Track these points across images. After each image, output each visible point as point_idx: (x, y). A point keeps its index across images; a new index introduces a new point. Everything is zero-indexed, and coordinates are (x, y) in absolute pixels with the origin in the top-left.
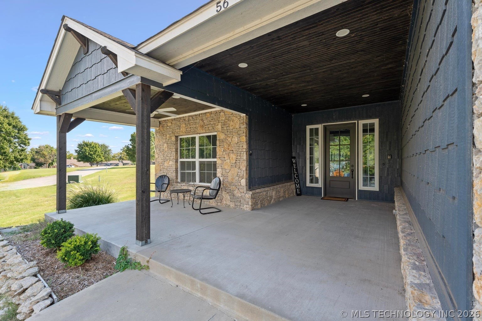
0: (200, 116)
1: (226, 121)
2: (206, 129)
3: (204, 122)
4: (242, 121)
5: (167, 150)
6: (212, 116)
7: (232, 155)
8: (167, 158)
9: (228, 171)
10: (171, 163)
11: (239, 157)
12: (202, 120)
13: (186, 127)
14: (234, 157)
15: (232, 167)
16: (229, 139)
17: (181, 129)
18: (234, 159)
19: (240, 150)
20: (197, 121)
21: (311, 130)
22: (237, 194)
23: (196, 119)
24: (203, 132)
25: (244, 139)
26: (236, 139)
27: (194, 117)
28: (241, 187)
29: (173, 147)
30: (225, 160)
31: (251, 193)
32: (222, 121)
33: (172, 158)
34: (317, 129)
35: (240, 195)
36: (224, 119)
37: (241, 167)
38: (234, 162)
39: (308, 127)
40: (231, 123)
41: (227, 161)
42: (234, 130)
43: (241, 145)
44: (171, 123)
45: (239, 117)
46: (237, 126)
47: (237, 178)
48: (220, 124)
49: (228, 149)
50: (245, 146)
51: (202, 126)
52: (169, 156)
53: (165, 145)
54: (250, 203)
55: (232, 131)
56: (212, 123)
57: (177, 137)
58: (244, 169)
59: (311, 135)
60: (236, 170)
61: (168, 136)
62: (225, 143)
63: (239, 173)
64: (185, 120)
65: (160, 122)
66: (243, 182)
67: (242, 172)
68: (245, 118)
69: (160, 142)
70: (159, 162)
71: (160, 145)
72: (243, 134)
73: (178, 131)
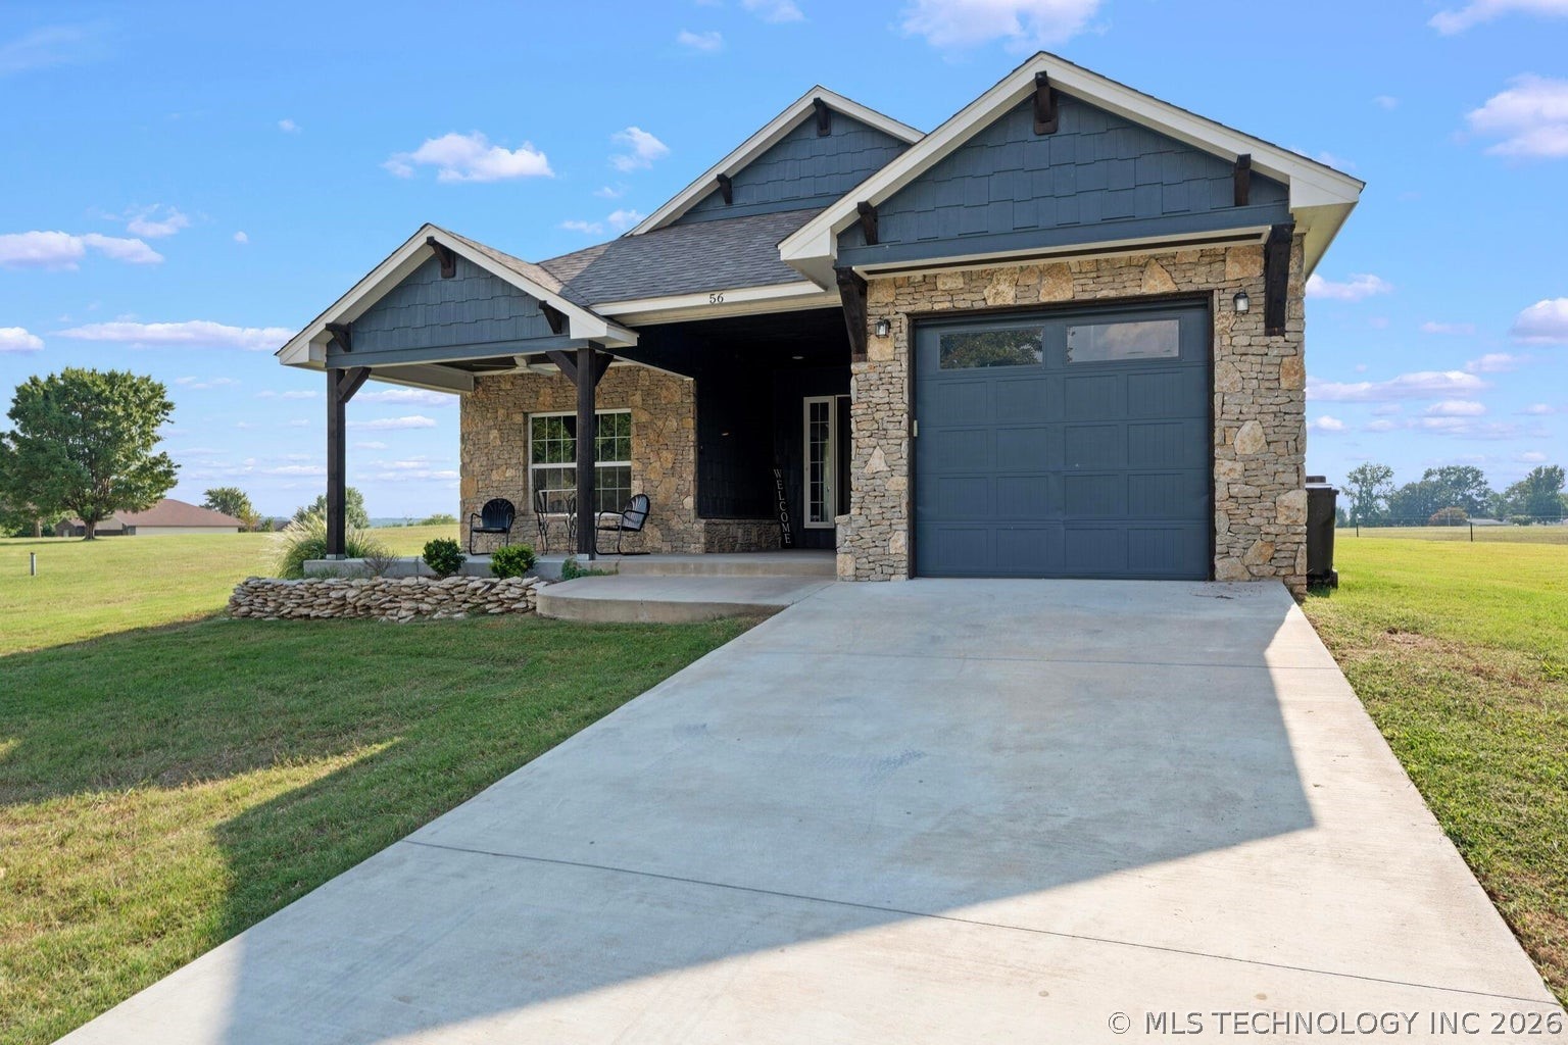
1: (652, 387)
2: (606, 401)
3: (602, 386)
4: (686, 390)
5: (498, 442)
7: (664, 454)
8: (500, 462)
9: (656, 483)
10: (509, 473)
11: (681, 457)
13: (555, 395)
14: (670, 457)
15: (664, 476)
16: (660, 423)
17: (541, 399)
18: (669, 460)
19: (682, 444)
21: (814, 406)
22: (677, 525)
25: (690, 423)
26: (673, 424)
28: (685, 512)
29: (517, 438)
30: (650, 464)
31: (704, 521)
32: (644, 388)
33: (514, 461)
34: (825, 406)
35: (682, 528)
36: (647, 385)
37: (684, 475)
38: (670, 465)
39: (808, 401)
40: (664, 393)
41: (654, 465)
42: (668, 406)
43: (685, 435)
44: (512, 383)
45: (680, 383)
46: (677, 399)
47: (677, 495)
48: (640, 392)
49: (657, 442)
50: (692, 437)
52: (506, 456)
53: (494, 433)
54: (703, 540)
55: (665, 407)
56: (619, 390)
57: (526, 415)
58: (691, 478)
59: (813, 417)
60: (675, 480)
61: (501, 412)
62: (650, 431)
63: (679, 487)
64: (551, 379)
65: (476, 379)
66: (689, 502)
67: (687, 484)
68: (692, 385)
69: (477, 427)
70: (473, 471)
71: (478, 433)
72: (688, 415)
73: (532, 401)
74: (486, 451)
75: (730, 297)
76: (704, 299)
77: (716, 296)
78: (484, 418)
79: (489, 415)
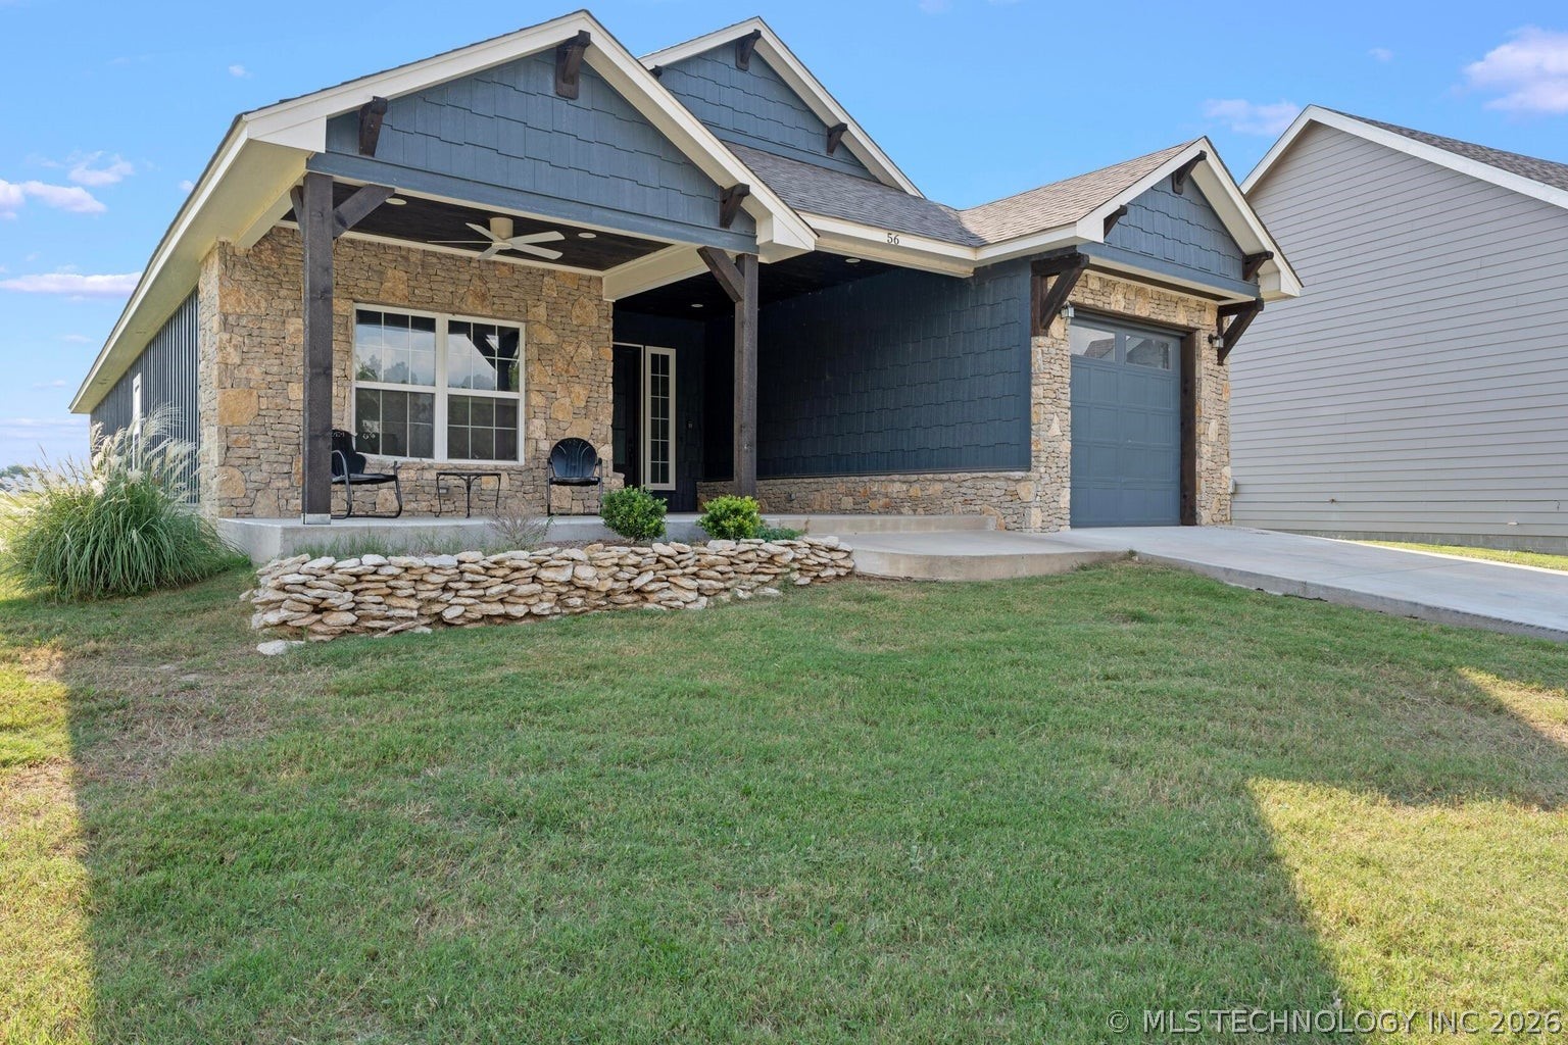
0: (473, 265)
1: (560, 300)
2: (495, 307)
3: (490, 285)
4: (605, 313)
6: (515, 276)
7: (577, 388)
9: (564, 425)
11: (596, 395)
12: (481, 278)
13: (411, 283)
14: (583, 393)
15: (575, 416)
16: (571, 349)
18: (582, 397)
19: (600, 379)
20: (461, 277)
23: (453, 268)
24: (484, 313)
25: (609, 354)
26: (587, 352)
27: (449, 263)
30: (557, 399)
32: (549, 300)
36: (555, 295)
37: (601, 418)
38: (583, 404)
40: (576, 311)
41: (563, 401)
42: (581, 328)
43: (602, 368)
45: (596, 302)
46: (593, 322)
47: (592, 442)
48: (544, 304)
49: (567, 371)
50: (610, 372)
51: (483, 297)
55: (576, 329)
56: (515, 295)
57: (353, 304)
62: (558, 357)
63: (595, 432)
64: (406, 259)
65: (271, 230)
66: (607, 451)
68: (611, 307)
69: (258, 307)
70: (248, 380)
71: (258, 318)
72: (606, 344)
73: (371, 284)
74: (278, 349)
75: (906, 241)
76: (880, 236)
77: (893, 236)
78: (272, 295)
79: (283, 293)
